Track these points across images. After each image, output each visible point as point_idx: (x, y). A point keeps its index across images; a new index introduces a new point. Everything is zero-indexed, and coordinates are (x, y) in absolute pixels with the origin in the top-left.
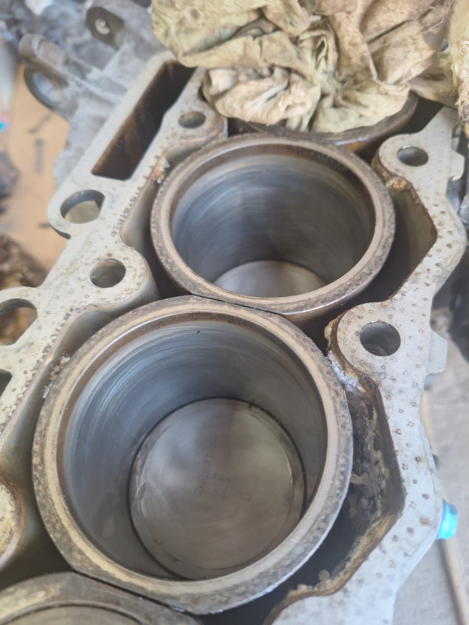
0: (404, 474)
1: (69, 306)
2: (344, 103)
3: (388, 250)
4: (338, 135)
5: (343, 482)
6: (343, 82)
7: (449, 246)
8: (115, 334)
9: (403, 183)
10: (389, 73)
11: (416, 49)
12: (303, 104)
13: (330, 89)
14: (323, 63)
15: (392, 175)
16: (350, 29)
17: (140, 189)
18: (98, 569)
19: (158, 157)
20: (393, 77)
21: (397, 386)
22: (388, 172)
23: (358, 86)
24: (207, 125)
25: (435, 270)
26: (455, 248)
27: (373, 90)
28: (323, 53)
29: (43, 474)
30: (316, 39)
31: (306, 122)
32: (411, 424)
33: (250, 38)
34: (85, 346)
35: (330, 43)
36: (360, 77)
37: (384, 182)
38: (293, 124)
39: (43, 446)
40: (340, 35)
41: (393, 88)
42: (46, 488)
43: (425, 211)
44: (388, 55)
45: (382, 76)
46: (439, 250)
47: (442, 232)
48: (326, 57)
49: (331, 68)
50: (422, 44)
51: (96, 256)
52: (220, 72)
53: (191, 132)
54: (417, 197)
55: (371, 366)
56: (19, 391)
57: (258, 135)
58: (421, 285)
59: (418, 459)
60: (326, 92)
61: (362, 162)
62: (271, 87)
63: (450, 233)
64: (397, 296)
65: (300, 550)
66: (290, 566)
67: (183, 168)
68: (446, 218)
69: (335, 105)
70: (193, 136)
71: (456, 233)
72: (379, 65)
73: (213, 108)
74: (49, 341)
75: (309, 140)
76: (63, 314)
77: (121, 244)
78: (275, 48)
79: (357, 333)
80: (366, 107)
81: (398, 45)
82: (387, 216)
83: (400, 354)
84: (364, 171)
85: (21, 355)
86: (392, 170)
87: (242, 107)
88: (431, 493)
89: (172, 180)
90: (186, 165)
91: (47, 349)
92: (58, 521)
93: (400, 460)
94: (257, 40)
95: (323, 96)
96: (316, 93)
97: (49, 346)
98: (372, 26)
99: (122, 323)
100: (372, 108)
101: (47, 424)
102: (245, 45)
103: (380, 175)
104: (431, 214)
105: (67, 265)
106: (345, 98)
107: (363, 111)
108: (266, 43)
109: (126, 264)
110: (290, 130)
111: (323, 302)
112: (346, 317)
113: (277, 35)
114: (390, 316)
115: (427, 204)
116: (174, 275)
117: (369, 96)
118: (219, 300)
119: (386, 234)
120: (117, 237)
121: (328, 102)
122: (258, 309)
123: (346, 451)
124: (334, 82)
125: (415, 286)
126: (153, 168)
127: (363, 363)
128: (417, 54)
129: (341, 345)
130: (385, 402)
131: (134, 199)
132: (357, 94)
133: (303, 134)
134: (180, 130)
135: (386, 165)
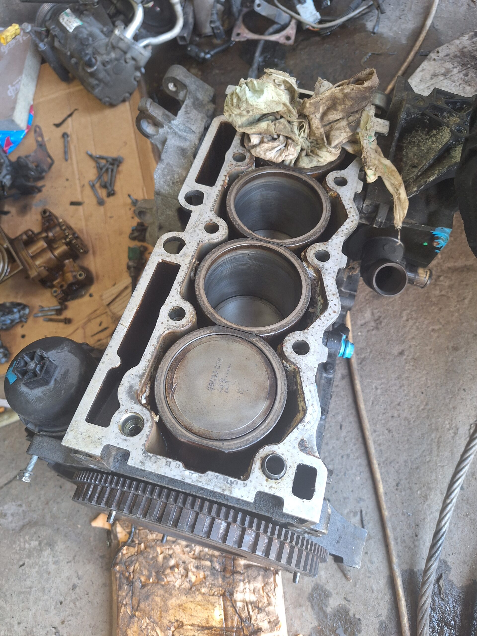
0: (328, 298)
1: (198, 240)
2: (310, 154)
3: (327, 223)
4: (308, 169)
5: (308, 301)
6: (311, 142)
7: (352, 221)
8: (219, 251)
9: (336, 194)
10: (333, 142)
11: (345, 132)
12: (293, 154)
13: (305, 146)
14: (302, 134)
15: (331, 190)
16: (316, 121)
17: (219, 191)
18: (226, 324)
19: (225, 176)
20: (334, 143)
21: (328, 272)
22: (329, 188)
23: (318, 146)
24: (247, 160)
25: (345, 231)
26: (354, 222)
27: (325, 150)
28: (303, 129)
29: (201, 297)
30: (300, 123)
31: (293, 162)
32: (332, 284)
33: (270, 121)
34: (208, 256)
35: (306, 126)
36: (319, 141)
37: (328, 193)
38: (287, 163)
39: (199, 289)
40: (311, 123)
41: (334, 149)
42: (203, 302)
43: (344, 207)
44: (333, 133)
45: (329, 143)
46: (348, 223)
47: (350, 216)
48: (304, 131)
49: (306, 136)
50: (348, 130)
51: (205, 220)
52: (255, 136)
53: (239, 164)
54: (341, 200)
55: (319, 265)
56: (185, 271)
57: (272, 167)
58: (339, 236)
59: (333, 294)
60: (303, 148)
61: (319, 184)
62: (279, 145)
63: (353, 216)
64: (330, 240)
65: (294, 319)
66: (290, 323)
67: (238, 182)
68: (352, 210)
69: (307, 155)
70: (241, 166)
71: (355, 216)
72: (328, 137)
73: (249, 151)
74: (193, 253)
75: (295, 171)
76: (196, 243)
77: (215, 216)
78: (281, 126)
79: (314, 254)
80: (321, 157)
81: (337, 129)
82: (328, 208)
83: (330, 261)
84: (319, 187)
85: (182, 258)
86: (331, 188)
87: (265, 154)
88: (337, 304)
89: (234, 187)
90: (239, 181)
91: (193, 256)
92: (210, 311)
93: (327, 294)
94: (273, 123)
95: (302, 150)
96: (299, 148)
97: (193, 255)
98: (326, 119)
99: (221, 248)
100: (324, 158)
101: (199, 282)
102: (268, 125)
103: (326, 190)
104: (346, 208)
105: (194, 223)
106: (312, 151)
107: (320, 159)
108: (277, 125)
109: (219, 224)
110: (285, 165)
111: (301, 242)
112: (310, 248)
113: (282, 120)
114: (327, 248)
115: (345, 203)
116: (240, 230)
117: (323, 153)
118: (260, 240)
119: (327, 216)
120: (213, 212)
121: (304, 153)
122: (275, 244)
123: (309, 292)
124: (307, 142)
125: (337, 237)
126: (224, 181)
127: (316, 264)
128: (345, 134)
129: (308, 258)
130: (323, 277)
131: (217, 196)
132: (318, 151)
133: (291, 167)
134: (234, 163)
135: (329, 185)
